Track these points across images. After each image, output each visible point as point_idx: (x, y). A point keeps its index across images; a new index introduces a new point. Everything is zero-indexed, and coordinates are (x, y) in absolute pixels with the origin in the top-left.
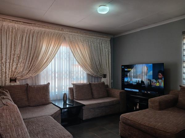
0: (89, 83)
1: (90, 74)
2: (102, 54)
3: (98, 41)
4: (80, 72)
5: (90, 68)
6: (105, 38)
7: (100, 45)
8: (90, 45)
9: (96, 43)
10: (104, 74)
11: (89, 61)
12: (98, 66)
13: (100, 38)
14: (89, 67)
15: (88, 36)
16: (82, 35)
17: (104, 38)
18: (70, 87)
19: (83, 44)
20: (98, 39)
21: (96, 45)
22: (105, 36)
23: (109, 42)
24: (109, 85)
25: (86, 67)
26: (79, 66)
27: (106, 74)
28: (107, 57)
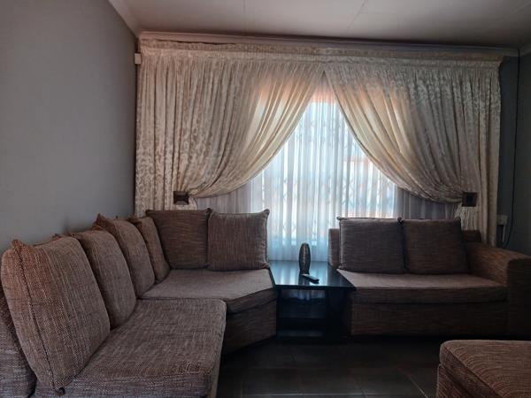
2: (459, 122)
3: (447, 74)
5: (406, 170)
6: (475, 59)
7: (452, 88)
8: (412, 90)
9: (436, 84)
10: (469, 190)
12: (441, 164)
13: (455, 62)
14: (403, 166)
15: (405, 61)
16: (382, 61)
17: (473, 63)
18: (333, 227)
19: (384, 91)
20: (446, 67)
21: (438, 89)
22: (474, 55)
24: (484, 230)
27: (474, 191)
28: (483, 130)
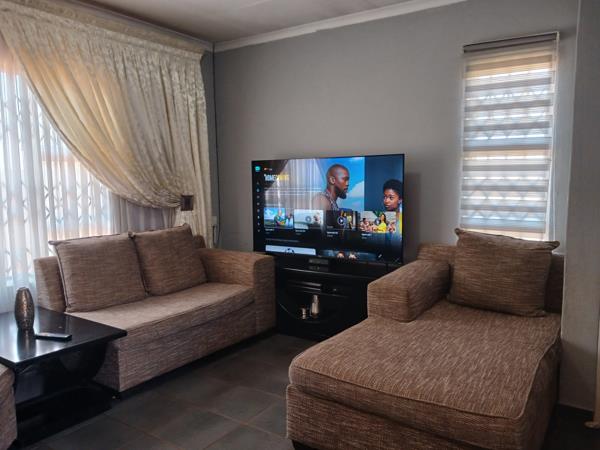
0: (125, 236)
1: (129, 196)
2: (171, 116)
3: (155, 58)
4: (85, 191)
5: (126, 173)
6: (181, 48)
7: (162, 76)
8: (121, 72)
9: (146, 68)
10: (185, 193)
11: (122, 140)
12: (159, 165)
13: (161, 47)
14: (121, 167)
15: (109, 33)
16: (81, 26)
17: (179, 52)
18: (43, 256)
19: (88, 68)
20: (155, 50)
21: (148, 76)
22: (181, 43)
23: (199, 66)
24: (205, 236)
25: (107, 169)
26: (78, 165)
27: (191, 194)
28: (194, 127)
